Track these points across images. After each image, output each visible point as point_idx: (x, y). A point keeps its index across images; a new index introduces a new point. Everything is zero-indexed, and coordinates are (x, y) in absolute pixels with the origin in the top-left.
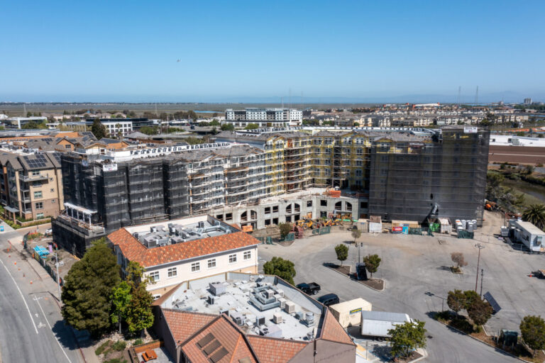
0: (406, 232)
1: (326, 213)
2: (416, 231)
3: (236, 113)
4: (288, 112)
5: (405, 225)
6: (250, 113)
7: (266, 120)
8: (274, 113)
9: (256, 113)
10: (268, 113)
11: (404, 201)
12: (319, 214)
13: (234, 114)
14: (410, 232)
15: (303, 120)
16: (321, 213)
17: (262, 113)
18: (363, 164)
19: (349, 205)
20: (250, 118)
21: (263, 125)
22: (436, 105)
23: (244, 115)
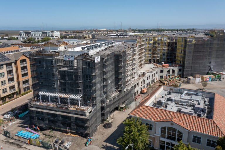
0: (210, 81)
1: (163, 76)
2: (214, 80)
3: (25, 33)
4: (53, 32)
5: (210, 77)
6: (33, 33)
7: (42, 36)
8: (46, 33)
9: (37, 33)
10: (43, 33)
11: (199, 66)
12: (160, 77)
13: (24, 34)
14: (212, 81)
15: (60, 36)
16: (161, 76)
17: (40, 33)
18: (166, 50)
19: (173, 71)
20: (33, 36)
21: (41, 39)
22: (105, 30)
23: (30, 34)
